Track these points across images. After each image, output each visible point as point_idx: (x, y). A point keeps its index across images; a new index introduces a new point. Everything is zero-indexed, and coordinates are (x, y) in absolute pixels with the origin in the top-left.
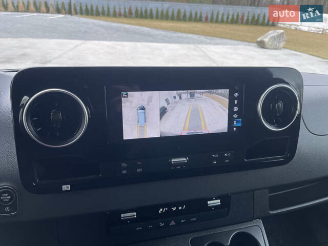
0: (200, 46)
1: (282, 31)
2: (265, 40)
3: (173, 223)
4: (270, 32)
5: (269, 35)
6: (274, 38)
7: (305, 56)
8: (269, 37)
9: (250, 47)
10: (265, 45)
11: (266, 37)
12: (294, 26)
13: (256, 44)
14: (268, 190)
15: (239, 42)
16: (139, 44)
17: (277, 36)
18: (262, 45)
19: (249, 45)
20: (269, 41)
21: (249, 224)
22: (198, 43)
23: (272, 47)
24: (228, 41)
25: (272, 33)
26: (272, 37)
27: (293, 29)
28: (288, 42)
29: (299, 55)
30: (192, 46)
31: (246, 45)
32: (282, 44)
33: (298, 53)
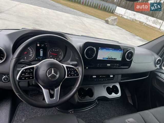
0: (80, 17)
1: (116, 17)
2: (109, 20)
3: (102, 80)
4: (111, 17)
5: (111, 18)
6: (112, 20)
7: (124, 30)
8: (111, 19)
9: (102, 22)
10: (108, 22)
11: (109, 19)
12: (121, 15)
13: (105, 21)
14: (121, 75)
15: (97, 18)
16: (50, 10)
17: (114, 19)
18: (107, 22)
19: (102, 21)
20: (111, 21)
21: (116, 83)
22: (79, 16)
23: (111, 24)
24: (93, 17)
25: (112, 18)
26: (112, 19)
27: (120, 16)
28: (118, 23)
29: (122, 30)
30: (76, 16)
31: (100, 21)
32: (115, 23)
33: (121, 29)
